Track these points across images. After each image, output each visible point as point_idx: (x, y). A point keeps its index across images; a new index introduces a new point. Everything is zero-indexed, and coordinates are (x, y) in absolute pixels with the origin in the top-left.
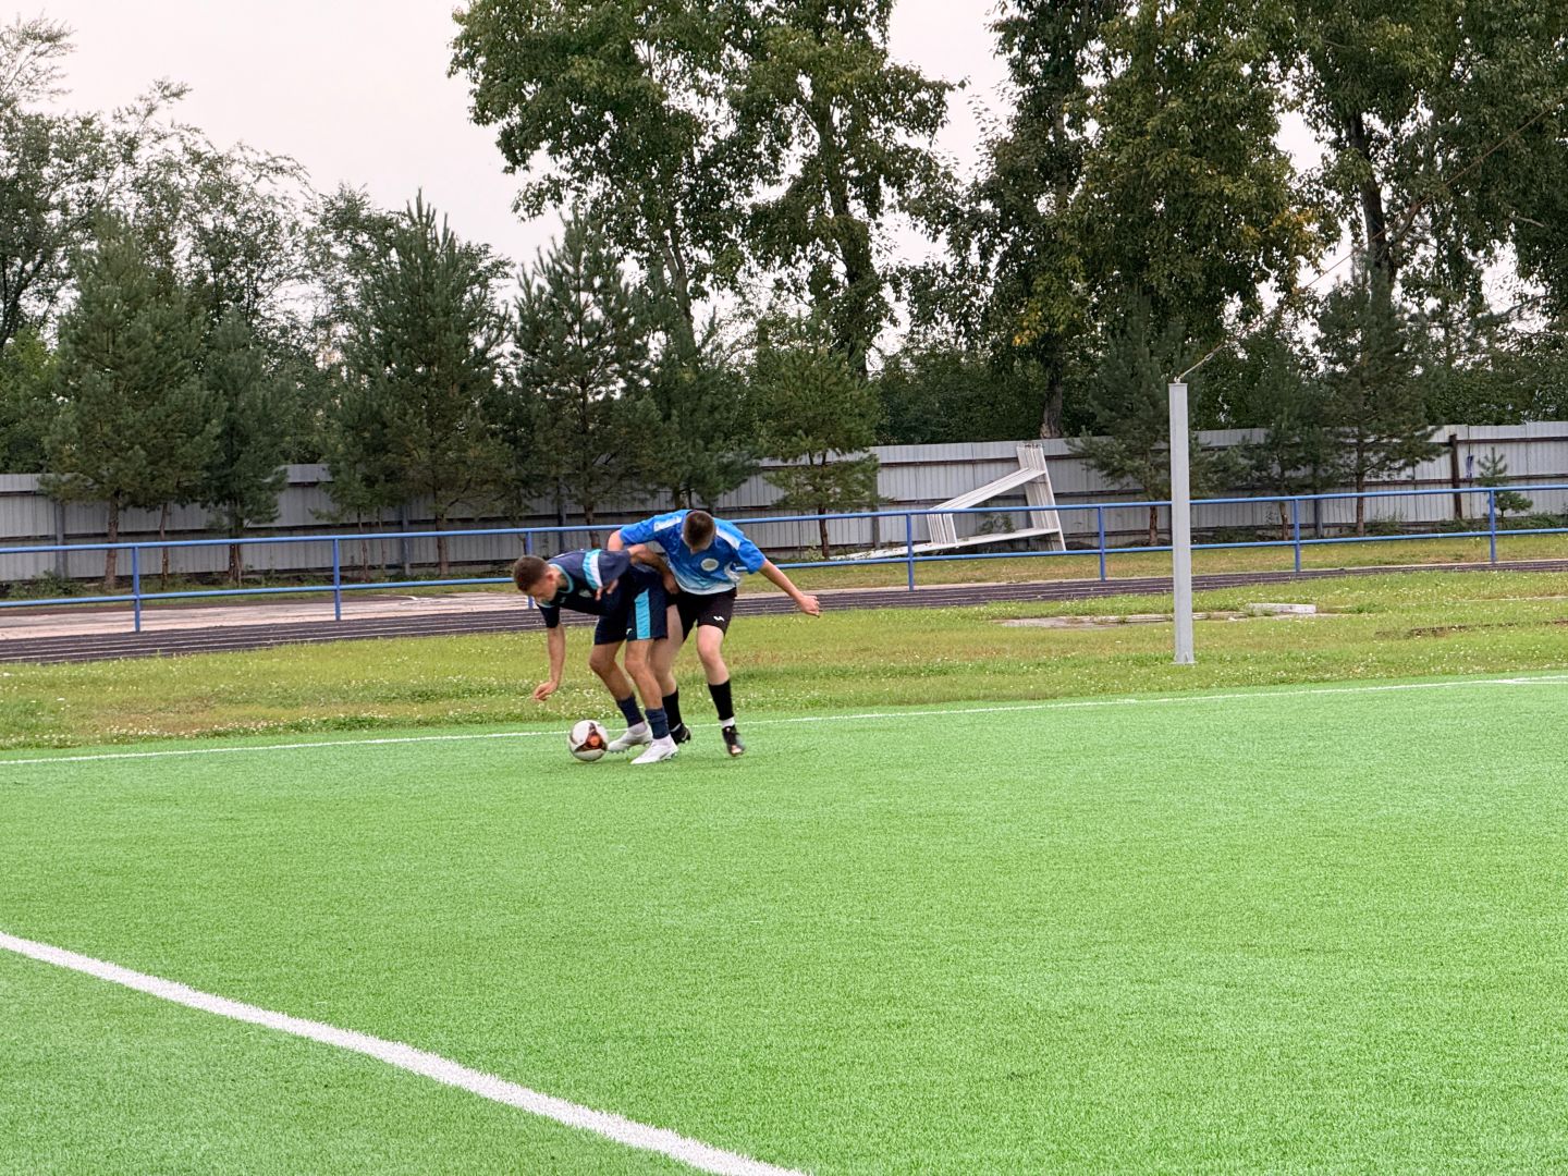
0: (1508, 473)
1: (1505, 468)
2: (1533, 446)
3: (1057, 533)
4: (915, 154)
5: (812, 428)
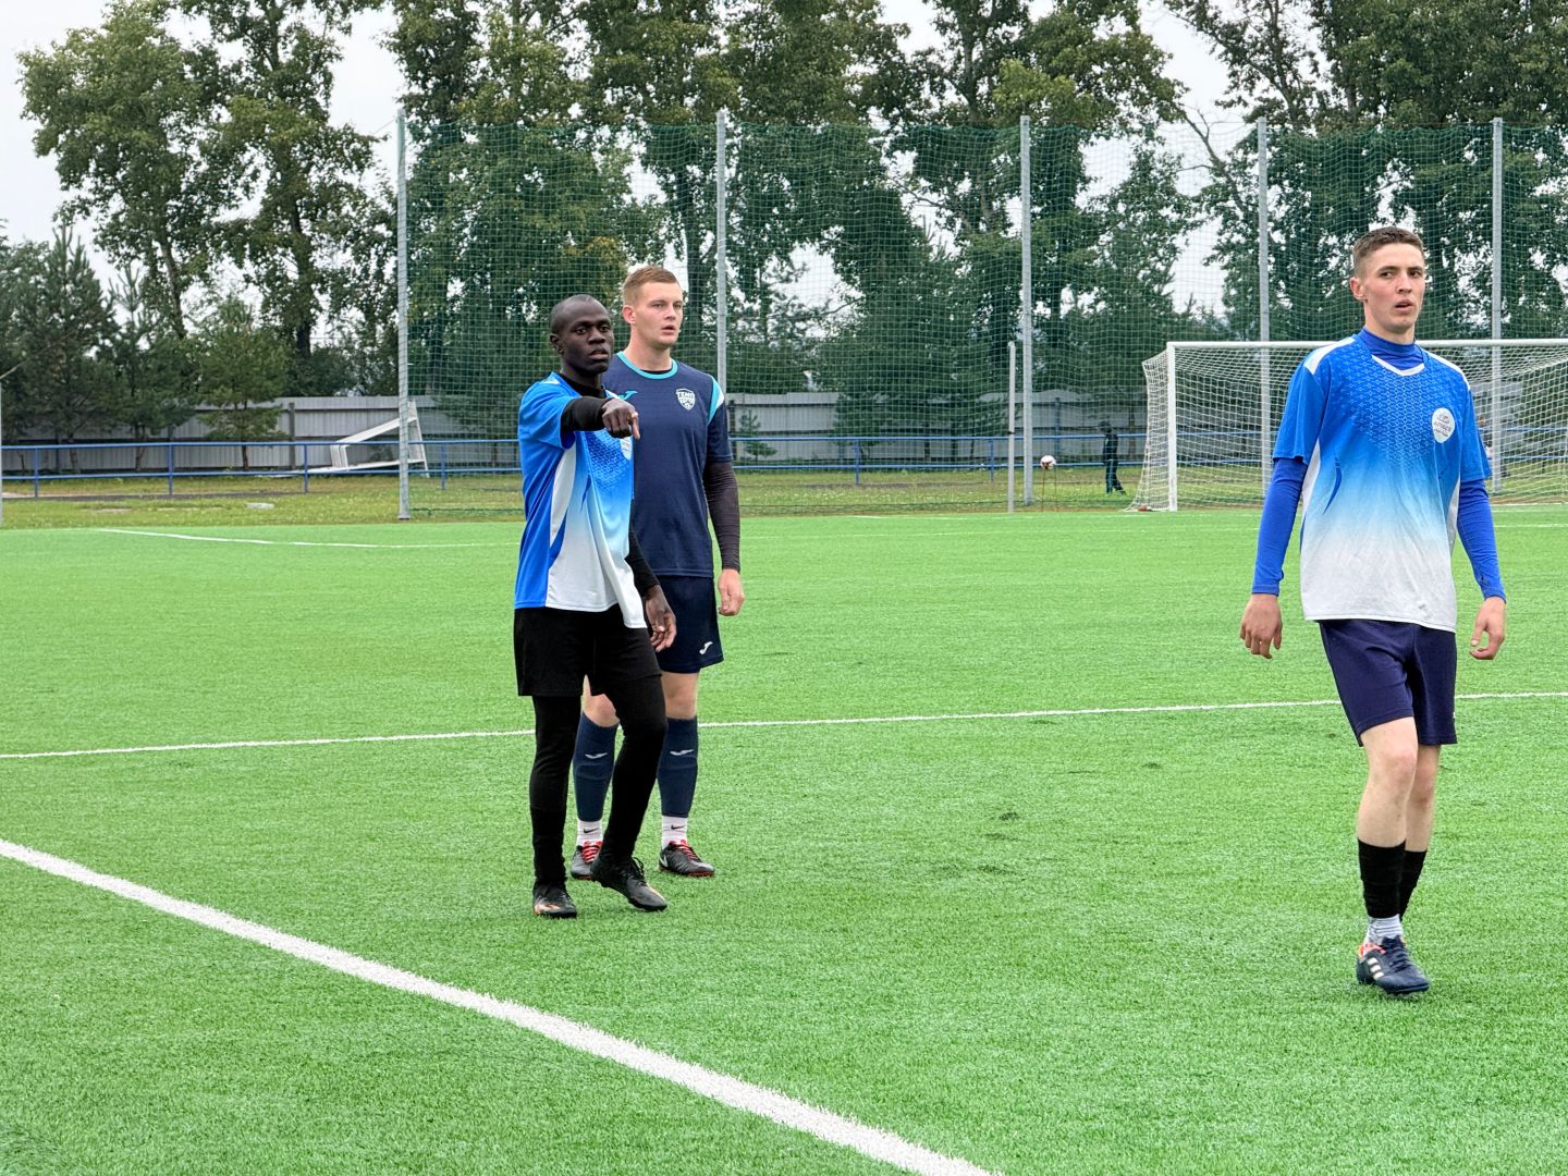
0: (761, 430)
1: (759, 425)
2: (791, 410)
3: (422, 463)
4: (349, 187)
5: (234, 383)
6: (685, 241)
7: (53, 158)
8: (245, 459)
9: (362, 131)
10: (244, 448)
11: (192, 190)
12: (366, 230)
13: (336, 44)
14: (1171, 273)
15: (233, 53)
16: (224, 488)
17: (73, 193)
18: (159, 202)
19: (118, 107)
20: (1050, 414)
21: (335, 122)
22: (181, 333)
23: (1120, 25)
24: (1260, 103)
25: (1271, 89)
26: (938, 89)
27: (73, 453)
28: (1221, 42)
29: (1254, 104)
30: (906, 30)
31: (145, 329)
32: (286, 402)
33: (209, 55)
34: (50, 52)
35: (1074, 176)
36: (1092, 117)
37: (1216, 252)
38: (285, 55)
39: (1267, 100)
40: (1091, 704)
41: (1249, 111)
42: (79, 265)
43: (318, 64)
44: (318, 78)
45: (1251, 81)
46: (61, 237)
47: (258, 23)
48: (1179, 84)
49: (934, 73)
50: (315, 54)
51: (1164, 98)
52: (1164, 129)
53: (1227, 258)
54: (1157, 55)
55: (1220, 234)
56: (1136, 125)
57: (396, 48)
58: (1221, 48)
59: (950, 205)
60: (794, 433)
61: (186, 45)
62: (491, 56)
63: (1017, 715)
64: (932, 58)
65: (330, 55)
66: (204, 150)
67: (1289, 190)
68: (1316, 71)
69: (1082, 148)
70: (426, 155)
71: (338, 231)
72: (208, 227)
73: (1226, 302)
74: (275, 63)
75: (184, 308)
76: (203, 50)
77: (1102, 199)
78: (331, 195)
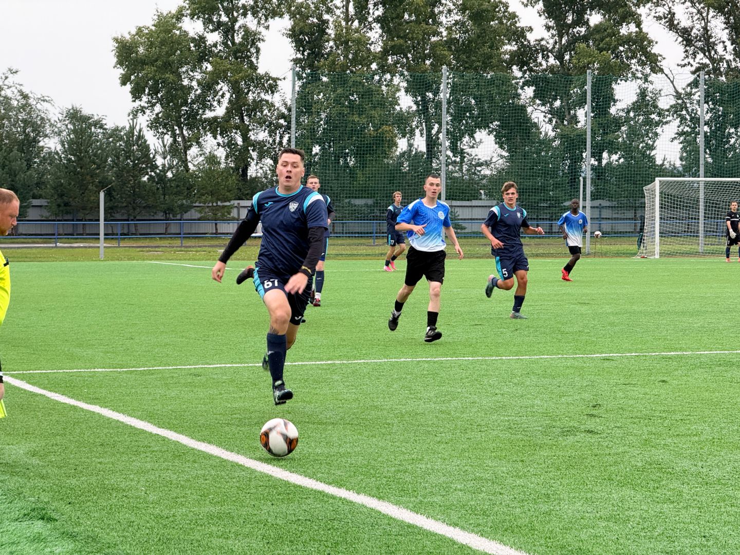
2: (474, 208)
4: (267, 101)
5: (212, 194)
6: (425, 128)
7: (129, 87)
8: (216, 229)
9: (273, 75)
10: (216, 224)
11: (193, 102)
12: (274, 122)
13: (262, 34)
14: (655, 145)
15: (213, 38)
16: (207, 243)
17: (138, 103)
18: (178, 108)
19: (159, 63)
20: (597, 211)
21: (261, 71)
22: (187, 169)
23: (633, 28)
24: (698, 65)
25: (704, 58)
26: (546, 57)
27: (136, 225)
28: (680, 36)
29: (696, 65)
30: (531, 29)
31: (170, 168)
32: (236, 202)
33: (202, 39)
34: (128, 37)
35: (610, 99)
36: (620, 71)
37: (676, 136)
38: (238, 39)
39: (702, 64)
40: (630, 351)
41: (693, 69)
42: (140, 137)
43: (253, 43)
44: (253, 50)
45: (694, 55)
46: (132, 124)
47: (225, 24)
48: (660, 56)
49: (544, 49)
50: (252, 39)
51: (653, 62)
52: (653, 77)
53: (682, 138)
54: (650, 42)
55: (679, 127)
56: (639, 75)
57: (290, 36)
58: (680, 39)
59: (550, 112)
60: (474, 219)
61: (192, 34)
62: (335, 40)
63: (595, 356)
64: (543, 43)
65: (259, 39)
66: (199, 83)
67: (712, 106)
68: (725, 49)
69: (614, 86)
70: (303, 86)
71: (261, 122)
72: (201, 120)
73: (681, 159)
74: (233, 43)
75: (189, 158)
76: (200, 36)
77: (623, 110)
78: (258, 105)
